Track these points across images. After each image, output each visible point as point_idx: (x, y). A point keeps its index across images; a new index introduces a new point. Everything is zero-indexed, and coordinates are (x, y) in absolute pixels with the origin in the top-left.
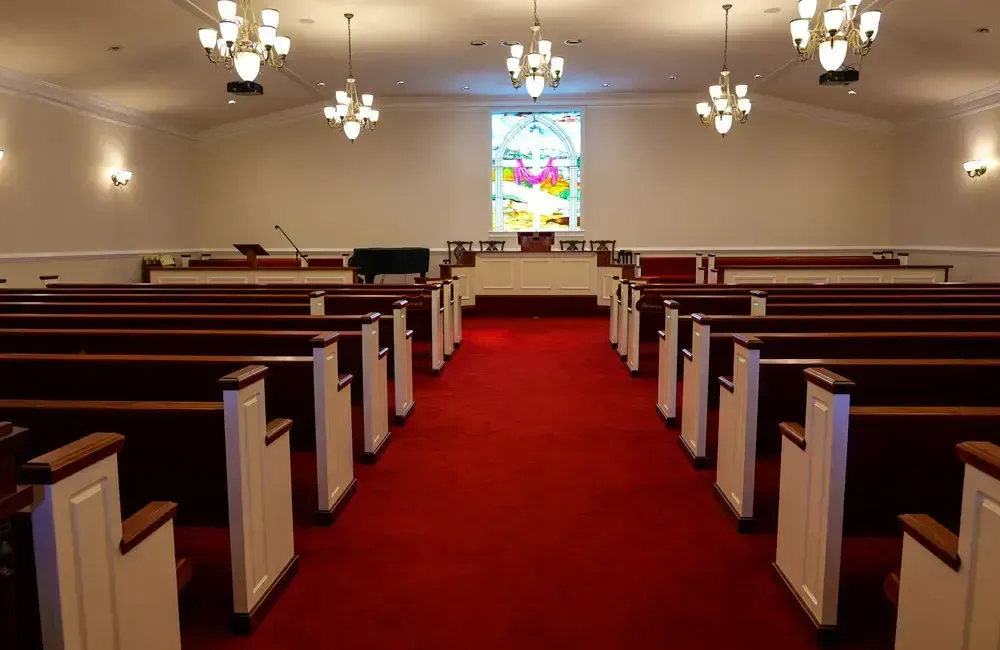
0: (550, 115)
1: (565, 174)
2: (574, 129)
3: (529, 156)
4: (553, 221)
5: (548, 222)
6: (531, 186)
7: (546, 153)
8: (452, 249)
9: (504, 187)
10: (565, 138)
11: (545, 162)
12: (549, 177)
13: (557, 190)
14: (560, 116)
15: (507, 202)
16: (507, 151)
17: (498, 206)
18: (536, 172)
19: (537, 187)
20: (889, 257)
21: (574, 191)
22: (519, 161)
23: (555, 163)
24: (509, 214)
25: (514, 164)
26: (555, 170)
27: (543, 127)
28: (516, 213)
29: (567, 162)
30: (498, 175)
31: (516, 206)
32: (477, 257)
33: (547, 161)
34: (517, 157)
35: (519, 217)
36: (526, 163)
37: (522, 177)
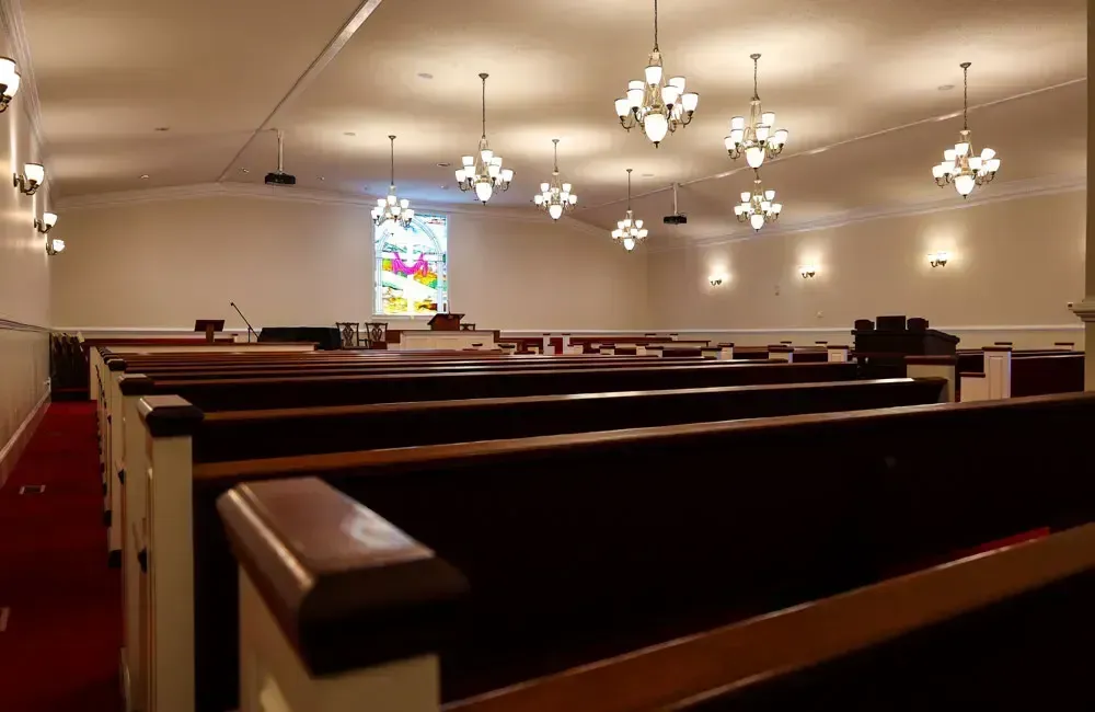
0: (422, 218)
1: (433, 267)
2: (440, 230)
3: (404, 250)
4: (425, 306)
5: (420, 307)
6: (406, 276)
7: (417, 249)
8: (370, 330)
9: (385, 276)
10: (433, 237)
11: (417, 256)
12: (420, 269)
13: (429, 280)
14: (430, 219)
15: (386, 288)
16: (386, 244)
17: (380, 291)
18: (410, 264)
19: (411, 277)
20: (668, 336)
21: (440, 280)
22: (396, 254)
23: (426, 258)
24: (388, 299)
25: (392, 256)
26: (426, 264)
27: (416, 228)
28: (394, 299)
29: (434, 258)
30: (379, 264)
31: (394, 293)
32: (401, 335)
33: (419, 254)
34: (394, 250)
35: (396, 302)
36: (402, 256)
37: (398, 267)
